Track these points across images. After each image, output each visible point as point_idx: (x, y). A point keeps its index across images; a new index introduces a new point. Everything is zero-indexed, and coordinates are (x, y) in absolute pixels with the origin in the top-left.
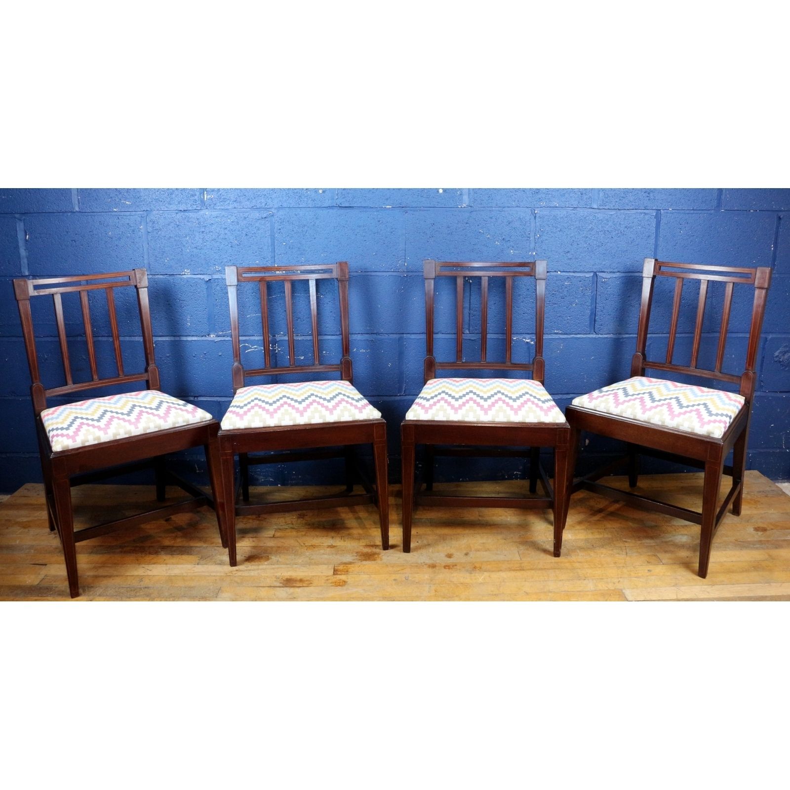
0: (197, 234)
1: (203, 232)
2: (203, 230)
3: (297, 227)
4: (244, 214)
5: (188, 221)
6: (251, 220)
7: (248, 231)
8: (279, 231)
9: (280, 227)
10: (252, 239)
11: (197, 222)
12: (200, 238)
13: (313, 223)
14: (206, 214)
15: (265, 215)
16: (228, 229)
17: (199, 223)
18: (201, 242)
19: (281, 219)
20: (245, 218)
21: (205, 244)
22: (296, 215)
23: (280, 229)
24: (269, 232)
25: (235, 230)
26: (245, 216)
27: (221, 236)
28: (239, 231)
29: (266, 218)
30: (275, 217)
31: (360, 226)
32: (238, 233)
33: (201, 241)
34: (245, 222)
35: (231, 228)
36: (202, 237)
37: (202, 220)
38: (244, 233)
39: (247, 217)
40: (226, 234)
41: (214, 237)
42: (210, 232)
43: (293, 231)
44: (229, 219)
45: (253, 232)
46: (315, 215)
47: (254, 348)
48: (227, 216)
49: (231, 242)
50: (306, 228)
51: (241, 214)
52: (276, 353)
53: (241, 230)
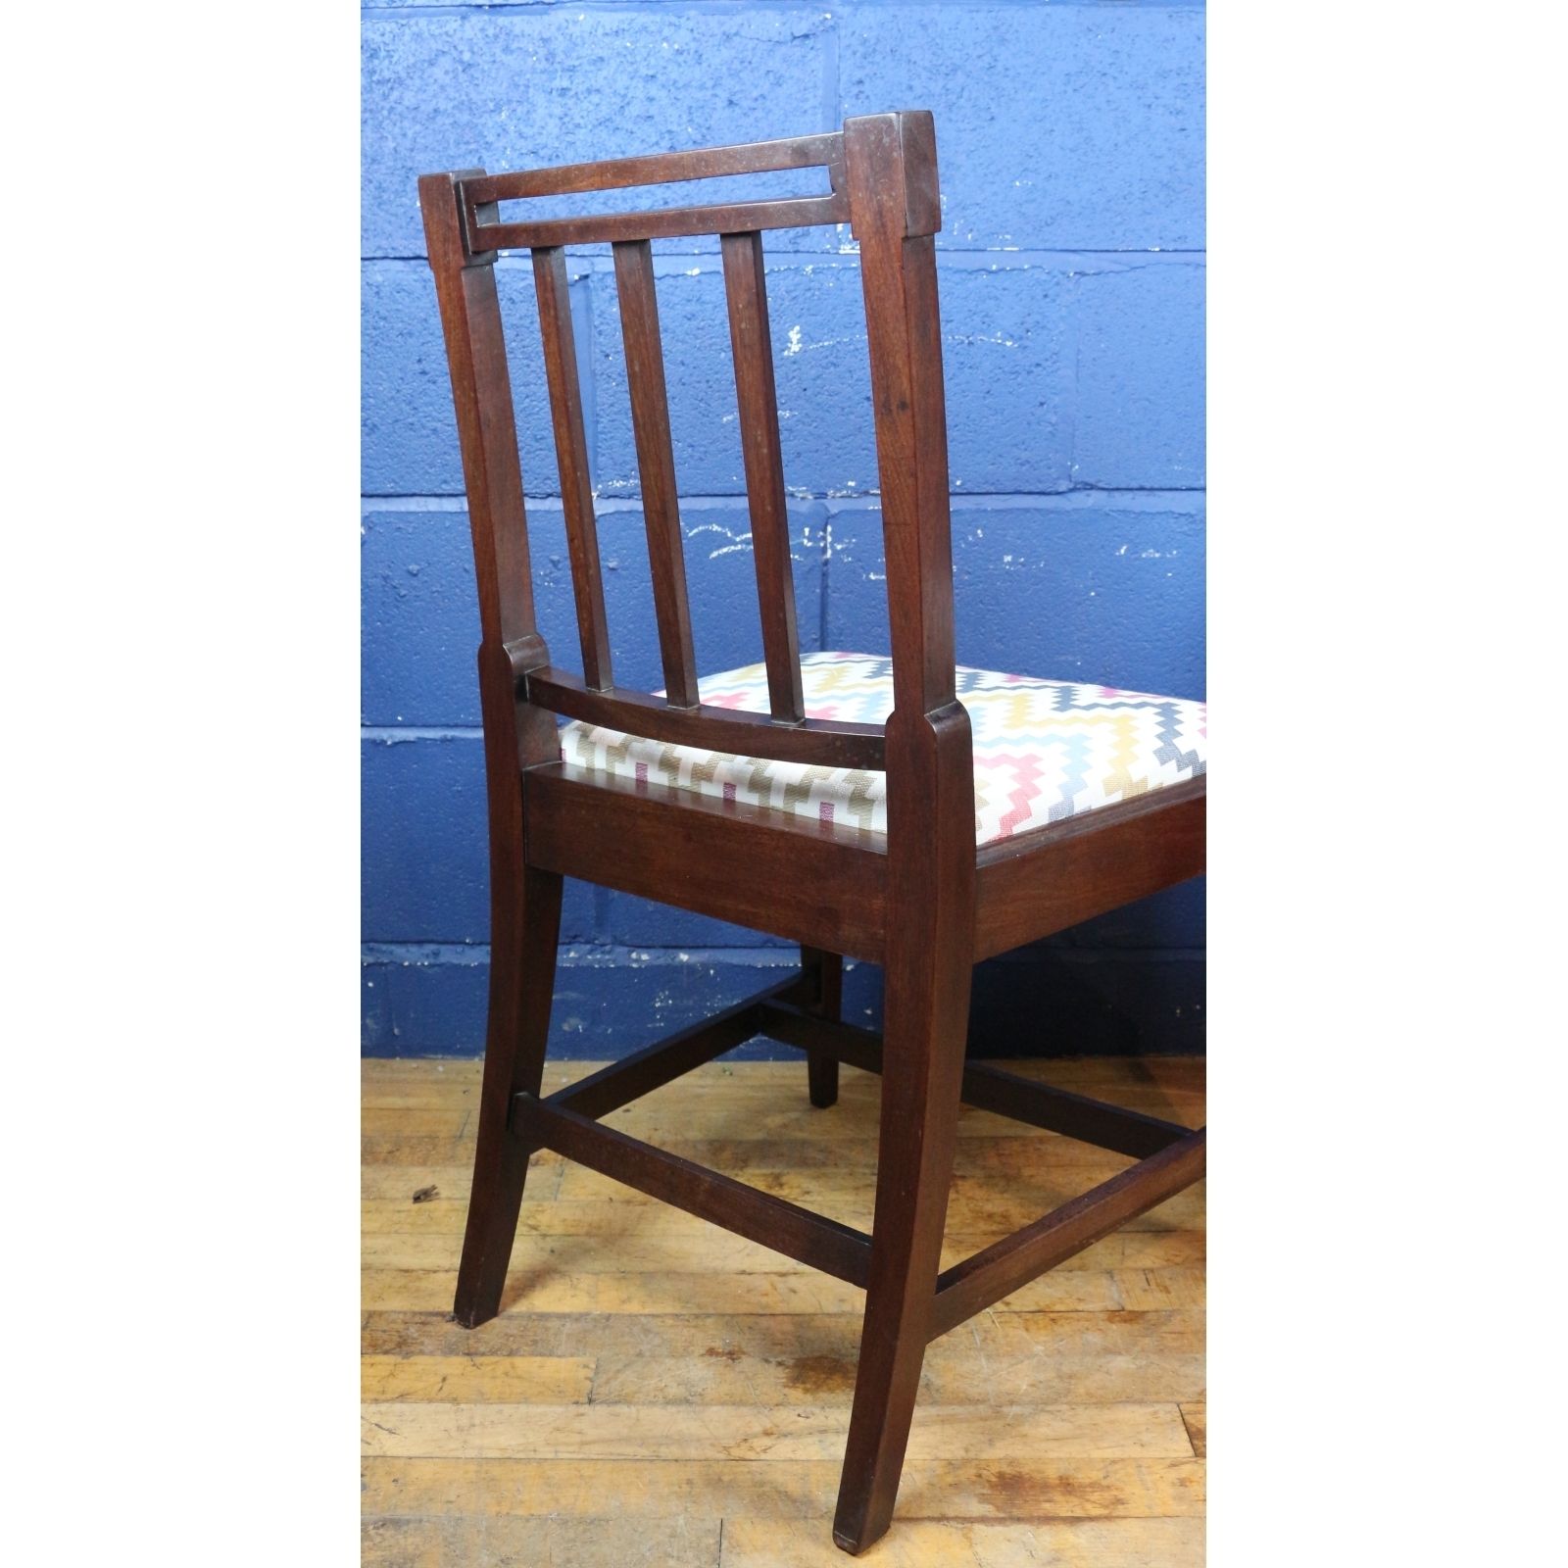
0: (540, 99)
1: (563, 91)
2: (565, 84)
3: (924, 75)
4: (722, 24)
5: (507, 50)
6: (751, 45)
7: (737, 88)
8: (855, 90)
9: (859, 74)
10: (752, 119)
11: (542, 52)
12: (551, 116)
13: (987, 59)
14: (575, 22)
15: (802, 28)
16: (661, 78)
17: (550, 57)
18: (556, 131)
19: (865, 41)
20: (728, 37)
21: (570, 138)
22: (924, 27)
23: (860, 82)
24: (820, 92)
25: (686, 86)
26: (725, 28)
27: (634, 110)
28: (702, 87)
29: (806, 36)
30: (843, 33)
31: (1163, 75)
32: (700, 95)
33: (553, 126)
34: (726, 53)
35: (674, 76)
36: (558, 111)
37: (559, 45)
38: (724, 95)
39: (736, 34)
40: (651, 99)
41: (604, 111)
42: (589, 91)
43: (910, 88)
44: (666, 39)
45: (755, 94)
46: (996, 28)
47: (742, 542)
48: (660, 32)
49: (670, 132)
50: (960, 77)
51: (713, 21)
52: (826, 562)
53: (710, 84)
